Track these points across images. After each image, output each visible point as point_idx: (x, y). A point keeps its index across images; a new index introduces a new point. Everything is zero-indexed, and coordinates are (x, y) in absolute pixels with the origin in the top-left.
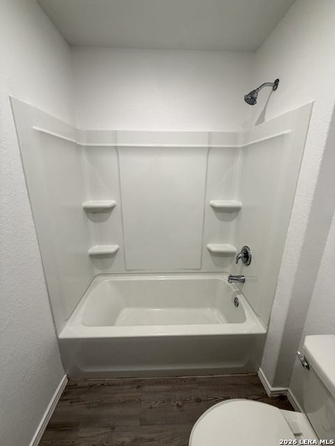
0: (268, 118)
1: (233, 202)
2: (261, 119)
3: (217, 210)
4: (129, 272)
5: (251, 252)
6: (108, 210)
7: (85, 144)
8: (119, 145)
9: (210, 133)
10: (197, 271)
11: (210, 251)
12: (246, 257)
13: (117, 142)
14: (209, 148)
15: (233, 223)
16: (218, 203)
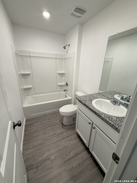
0: (68, 52)
1: (63, 72)
2: (67, 52)
3: (59, 74)
4: (36, 94)
5: (68, 83)
6: (29, 75)
7: (20, 54)
8: (31, 55)
9: (56, 54)
10: (56, 91)
11: (59, 85)
12: (67, 84)
13: (30, 54)
14: (56, 58)
15: (63, 77)
16: (59, 72)
